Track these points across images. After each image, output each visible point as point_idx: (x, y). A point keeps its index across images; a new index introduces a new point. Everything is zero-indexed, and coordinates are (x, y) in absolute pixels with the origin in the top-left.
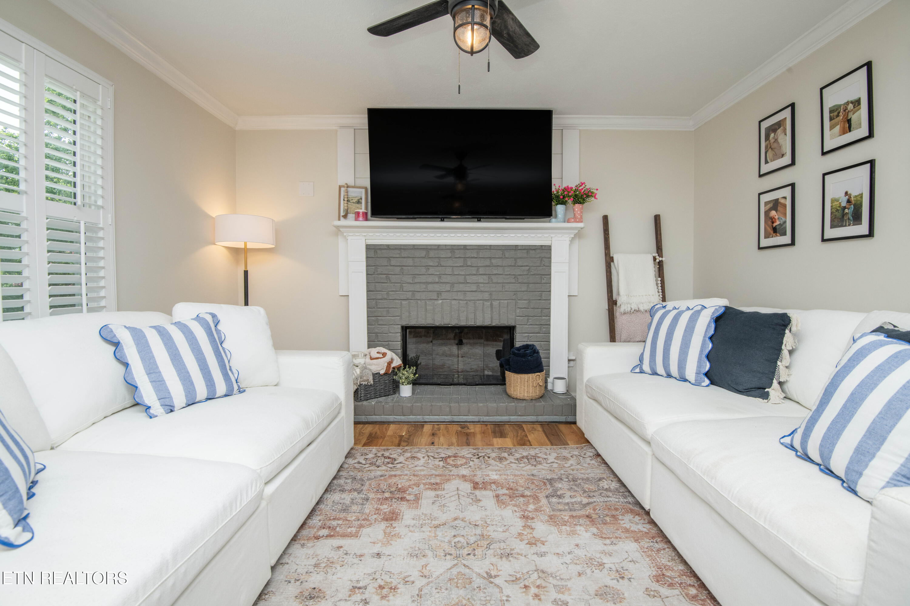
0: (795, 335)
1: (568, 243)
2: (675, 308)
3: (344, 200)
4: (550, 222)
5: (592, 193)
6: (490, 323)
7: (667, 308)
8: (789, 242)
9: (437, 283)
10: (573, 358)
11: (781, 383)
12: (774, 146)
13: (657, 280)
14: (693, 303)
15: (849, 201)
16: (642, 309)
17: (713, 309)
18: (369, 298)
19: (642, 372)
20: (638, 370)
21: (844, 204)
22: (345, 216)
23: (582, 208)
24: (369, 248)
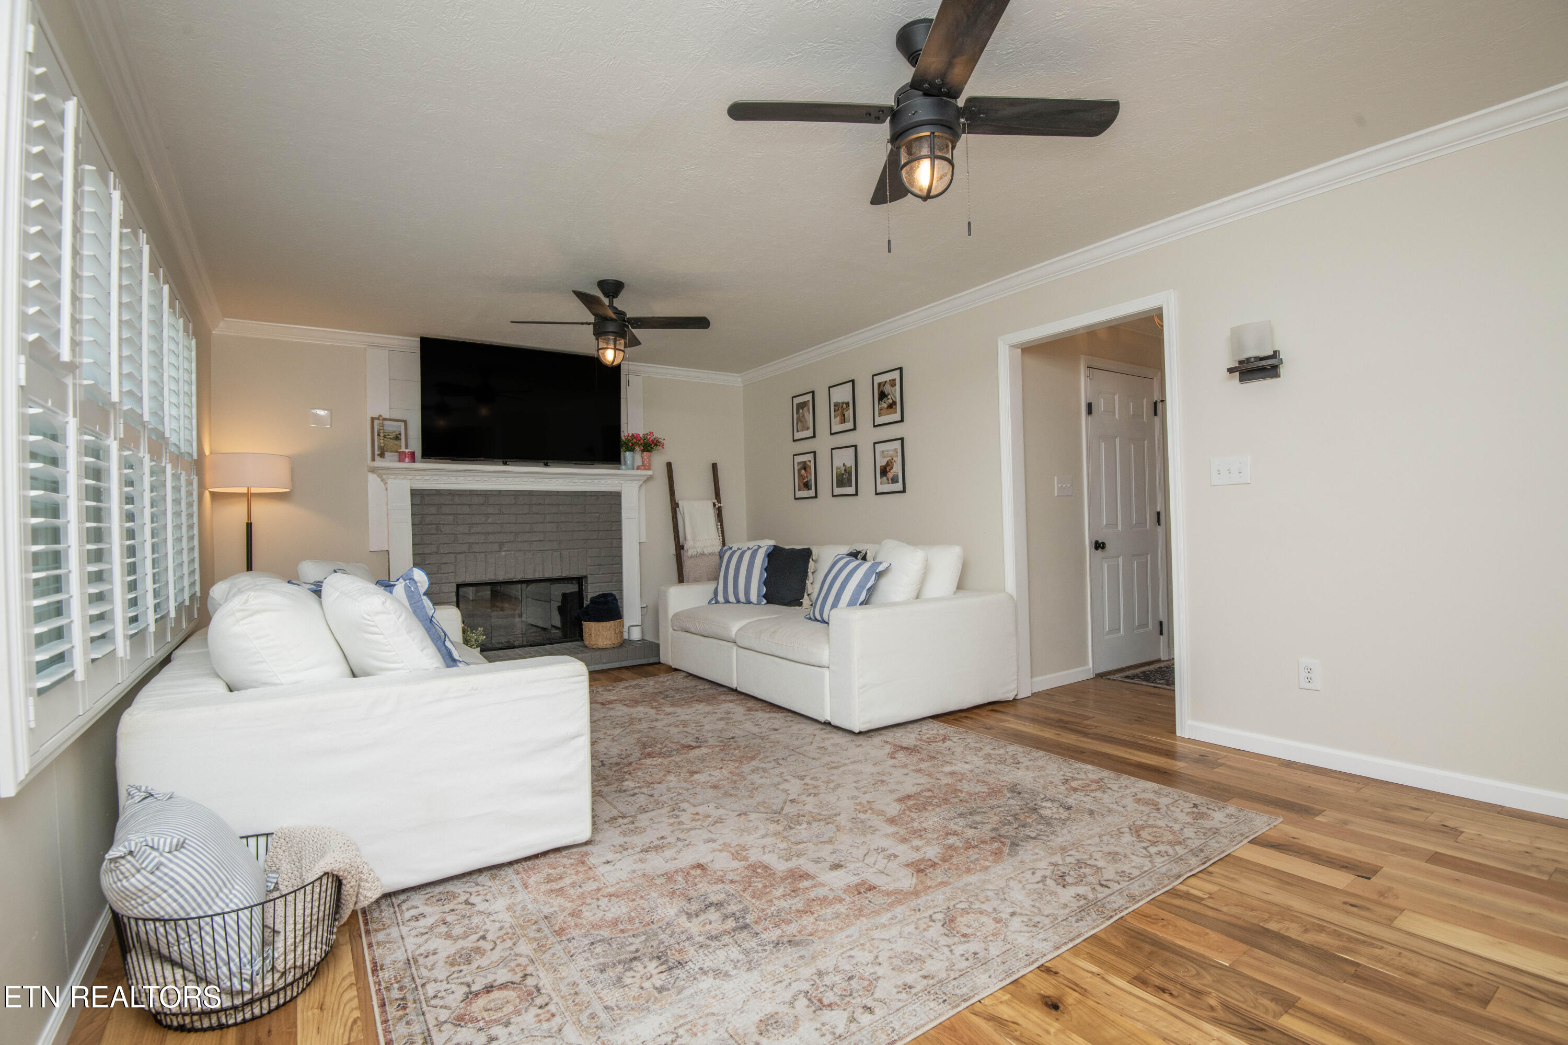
0: (815, 561)
1: (638, 489)
2: (739, 549)
3: (379, 435)
4: (619, 469)
5: (659, 442)
6: (560, 574)
7: (733, 549)
8: (814, 495)
9: (499, 533)
10: (645, 605)
11: (808, 595)
12: (802, 419)
13: (717, 525)
14: (752, 544)
15: (845, 470)
16: (706, 552)
17: (766, 548)
18: (416, 553)
19: (717, 602)
20: (714, 602)
21: (843, 472)
22: (382, 455)
23: (650, 456)
24: (415, 493)
